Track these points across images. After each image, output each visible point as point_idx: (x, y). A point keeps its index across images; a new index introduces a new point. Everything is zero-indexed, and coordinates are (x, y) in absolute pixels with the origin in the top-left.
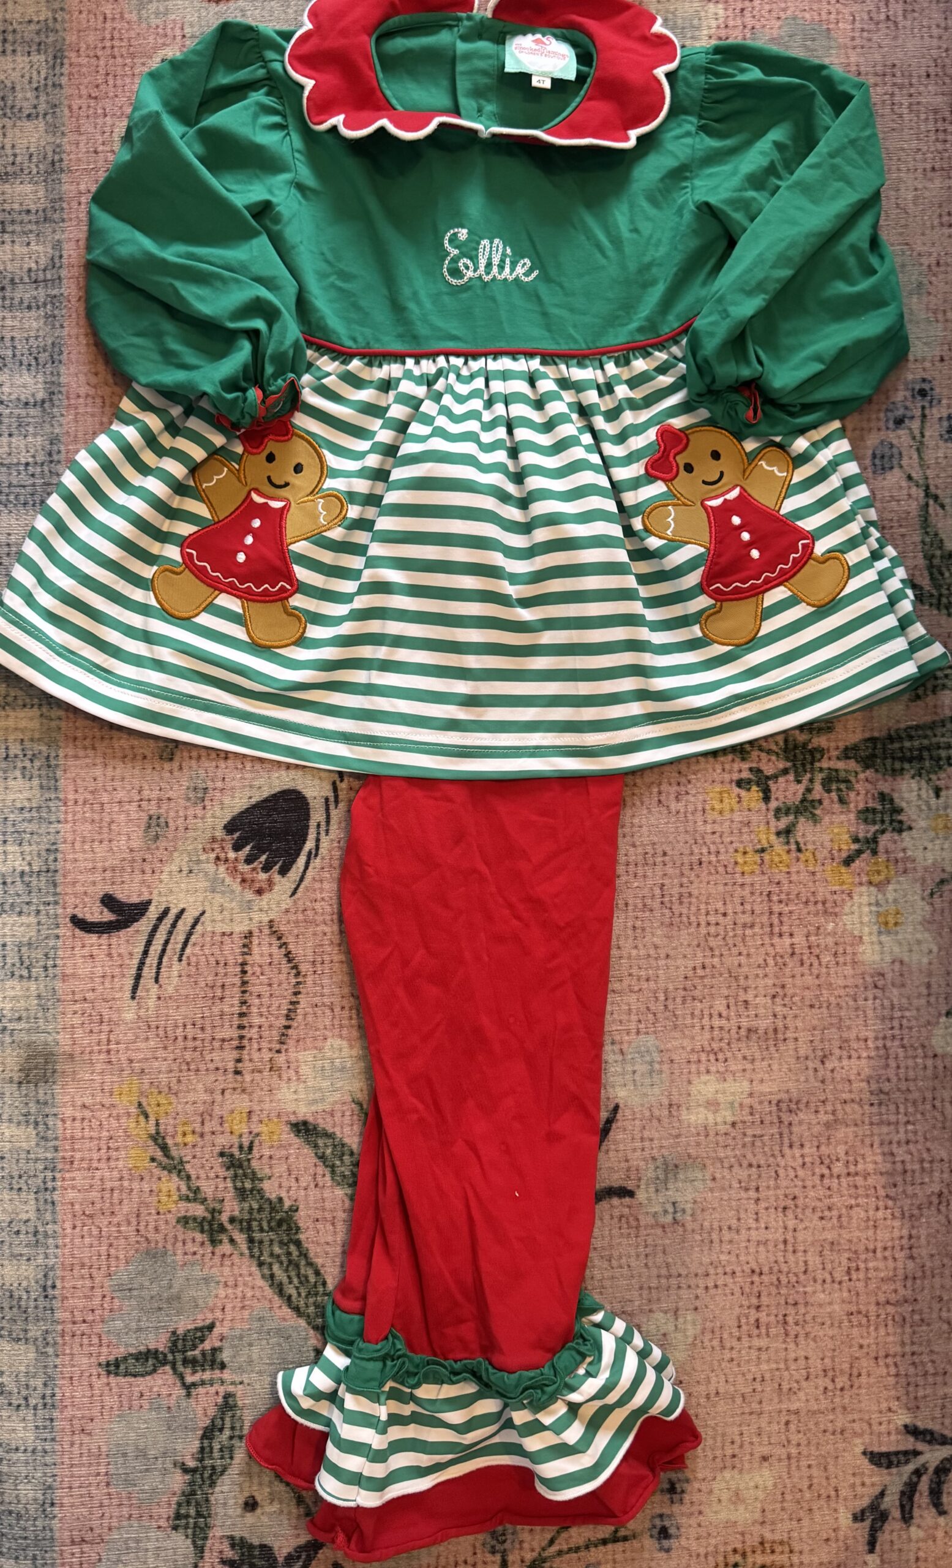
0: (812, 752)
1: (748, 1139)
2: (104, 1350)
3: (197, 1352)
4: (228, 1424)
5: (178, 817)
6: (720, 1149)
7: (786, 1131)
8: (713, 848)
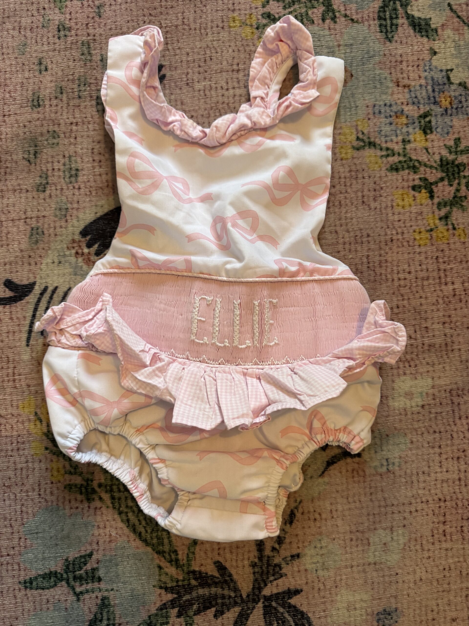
0: (458, 166)
1: (432, 416)
2: (22, 573)
3: (82, 572)
4: (105, 617)
5: (50, 228)
6: (415, 423)
7: (456, 409)
8: (400, 230)
